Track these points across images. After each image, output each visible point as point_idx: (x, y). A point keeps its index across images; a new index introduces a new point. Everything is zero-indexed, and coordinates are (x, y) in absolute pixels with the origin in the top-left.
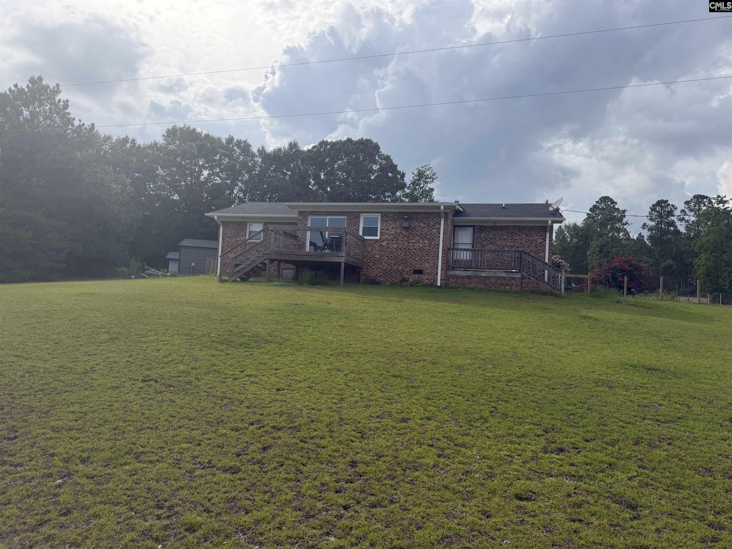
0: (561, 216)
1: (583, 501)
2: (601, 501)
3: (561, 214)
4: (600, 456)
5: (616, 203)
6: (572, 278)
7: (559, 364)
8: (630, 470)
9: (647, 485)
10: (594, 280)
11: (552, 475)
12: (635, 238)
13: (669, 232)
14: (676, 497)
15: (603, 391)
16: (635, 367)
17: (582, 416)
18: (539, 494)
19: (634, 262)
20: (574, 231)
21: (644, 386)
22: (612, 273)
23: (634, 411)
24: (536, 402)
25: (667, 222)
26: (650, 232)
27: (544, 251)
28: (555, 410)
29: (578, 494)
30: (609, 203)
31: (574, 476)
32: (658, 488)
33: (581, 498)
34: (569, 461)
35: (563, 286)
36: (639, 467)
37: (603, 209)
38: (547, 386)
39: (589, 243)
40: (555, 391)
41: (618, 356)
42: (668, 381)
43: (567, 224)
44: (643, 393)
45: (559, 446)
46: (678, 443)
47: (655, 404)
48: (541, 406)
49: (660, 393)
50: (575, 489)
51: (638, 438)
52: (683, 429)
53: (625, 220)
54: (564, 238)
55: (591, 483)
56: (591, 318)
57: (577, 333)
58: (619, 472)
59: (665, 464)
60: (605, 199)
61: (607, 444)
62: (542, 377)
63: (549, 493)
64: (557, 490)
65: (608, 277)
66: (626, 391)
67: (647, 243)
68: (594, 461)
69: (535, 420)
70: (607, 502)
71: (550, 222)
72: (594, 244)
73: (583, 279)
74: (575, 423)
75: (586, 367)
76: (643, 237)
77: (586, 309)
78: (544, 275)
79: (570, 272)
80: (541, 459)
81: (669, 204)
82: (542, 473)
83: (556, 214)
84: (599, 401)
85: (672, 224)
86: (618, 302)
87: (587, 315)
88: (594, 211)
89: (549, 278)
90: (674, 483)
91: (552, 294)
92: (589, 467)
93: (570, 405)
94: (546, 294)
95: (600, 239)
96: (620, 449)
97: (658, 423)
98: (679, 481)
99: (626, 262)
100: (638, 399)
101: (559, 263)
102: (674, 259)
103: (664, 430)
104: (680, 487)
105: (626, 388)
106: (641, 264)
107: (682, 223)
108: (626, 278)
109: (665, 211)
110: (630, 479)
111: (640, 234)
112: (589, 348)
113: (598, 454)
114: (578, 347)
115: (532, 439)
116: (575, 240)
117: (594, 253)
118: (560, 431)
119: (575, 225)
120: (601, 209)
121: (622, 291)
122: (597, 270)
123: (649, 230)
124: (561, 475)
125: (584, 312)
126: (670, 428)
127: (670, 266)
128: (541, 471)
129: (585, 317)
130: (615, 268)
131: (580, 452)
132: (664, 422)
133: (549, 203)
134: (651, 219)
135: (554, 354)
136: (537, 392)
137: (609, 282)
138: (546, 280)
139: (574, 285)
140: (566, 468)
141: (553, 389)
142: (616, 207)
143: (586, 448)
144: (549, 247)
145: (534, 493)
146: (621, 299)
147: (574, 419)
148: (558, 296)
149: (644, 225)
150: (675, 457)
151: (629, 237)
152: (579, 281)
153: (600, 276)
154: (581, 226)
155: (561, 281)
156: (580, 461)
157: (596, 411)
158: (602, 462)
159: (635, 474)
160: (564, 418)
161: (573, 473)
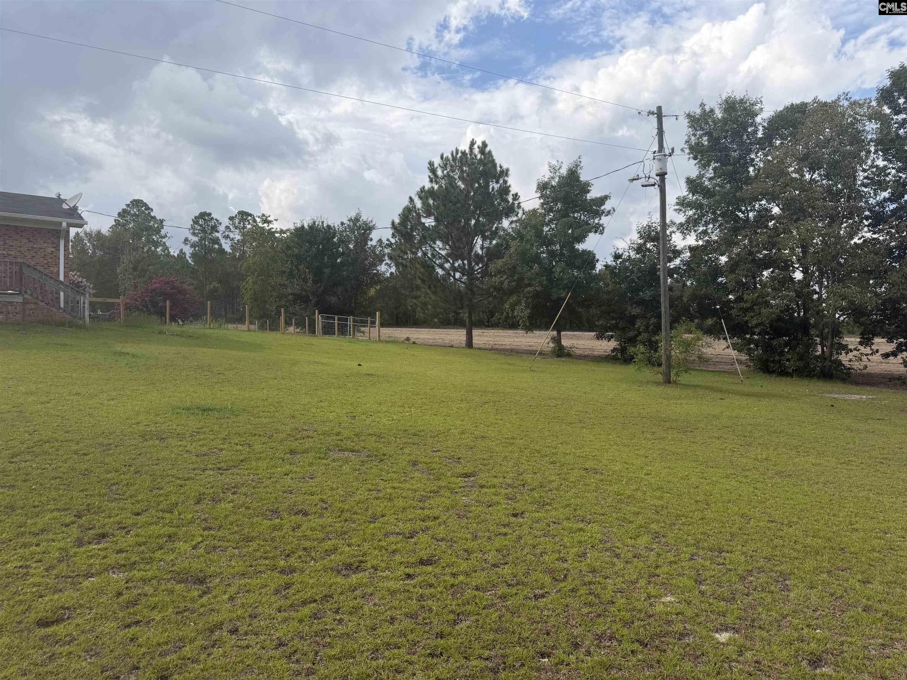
0: (81, 218)
1: (139, 595)
2: (163, 587)
3: (80, 215)
4: (155, 529)
5: (152, 210)
6: (97, 303)
7: (91, 419)
8: (194, 536)
9: (215, 548)
10: (128, 306)
11: (92, 574)
12: (176, 255)
13: (212, 250)
14: (247, 552)
15: (153, 446)
16: (189, 409)
17: (128, 484)
18: (75, 608)
19: (177, 284)
20: (99, 241)
21: (201, 430)
22: (150, 296)
23: (192, 463)
24: (60, 478)
25: (211, 239)
26: (193, 249)
27: (57, 265)
28: (89, 484)
29: (131, 587)
30: (143, 209)
31: (124, 565)
32: (227, 548)
33: (135, 592)
34: (115, 548)
35: (87, 313)
36: (204, 529)
37: (135, 215)
38: (76, 453)
39: (119, 258)
40: (88, 457)
41: (167, 399)
42: (227, 420)
43: (88, 230)
44: (200, 440)
45: (100, 531)
46: (243, 490)
47: (215, 450)
48: (68, 482)
49: (220, 436)
50: (127, 582)
51: (200, 495)
52: (246, 472)
53: (163, 232)
54: (84, 251)
55: (148, 567)
56: (128, 354)
57: (111, 375)
58: (181, 543)
59: (232, 518)
60: (137, 203)
61: (164, 511)
62: (66, 441)
63: (90, 601)
64: (101, 592)
65: (146, 302)
66: (181, 441)
67: (190, 261)
68: (149, 538)
69: (60, 505)
70: (169, 586)
71: (64, 224)
72: (126, 259)
73: (113, 304)
74: (119, 494)
75: (127, 419)
76: (185, 254)
77: (121, 342)
78: (58, 298)
79: (95, 295)
80: (75, 556)
81: (212, 218)
82: (77, 575)
83: (73, 215)
84: (149, 459)
85: (216, 241)
86: (161, 332)
87: (123, 351)
88: (124, 217)
89: (66, 302)
90: (243, 537)
91: (71, 325)
92: (143, 548)
93: (110, 472)
94: (61, 324)
95: (134, 253)
96: (180, 514)
97: (220, 472)
98: (248, 533)
99: (168, 283)
100: (195, 448)
101: (78, 282)
102: (220, 282)
103: (227, 479)
104: (249, 539)
105: (180, 436)
106: (185, 286)
107: (227, 241)
108: (168, 302)
109: (208, 226)
110: (195, 547)
111: (181, 251)
112: (129, 393)
113: (152, 527)
114: (114, 393)
115: (58, 532)
116: (99, 253)
117: (126, 270)
118: (100, 510)
119: (99, 233)
120: (132, 215)
121: (163, 318)
122: (131, 293)
123: (192, 246)
124: (106, 570)
125: (118, 347)
126: (233, 474)
127: (215, 290)
128: (76, 574)
129: (121, 354)
130: (154, 290)
131: (129, 531)
132: (226, 470)
133: (62, 197)
134: (194, 234)
135: (81, 407)
136: (60, 464)
137: (147, 307)
138: (62, 305)
139: (99, 312)
140: (113, 558)
141: (85, 454)
142: (152, 214)
143: (137, 524)
144: (65, 259)
145: (68, 608)
146: (165, 328)
147: (118, 489)
148: (82, 327)
149: (186, 240)
150: (242, 506)
151: (169, 253)
152: (108, 307)
153: (136, 300)
154: (107, 235)
155: (84, 307)
156: (131, 543)
157: (146, 473)
158: (159, 536)
159: (200, 539)
160: (104, 491)
161: (123, 562)
